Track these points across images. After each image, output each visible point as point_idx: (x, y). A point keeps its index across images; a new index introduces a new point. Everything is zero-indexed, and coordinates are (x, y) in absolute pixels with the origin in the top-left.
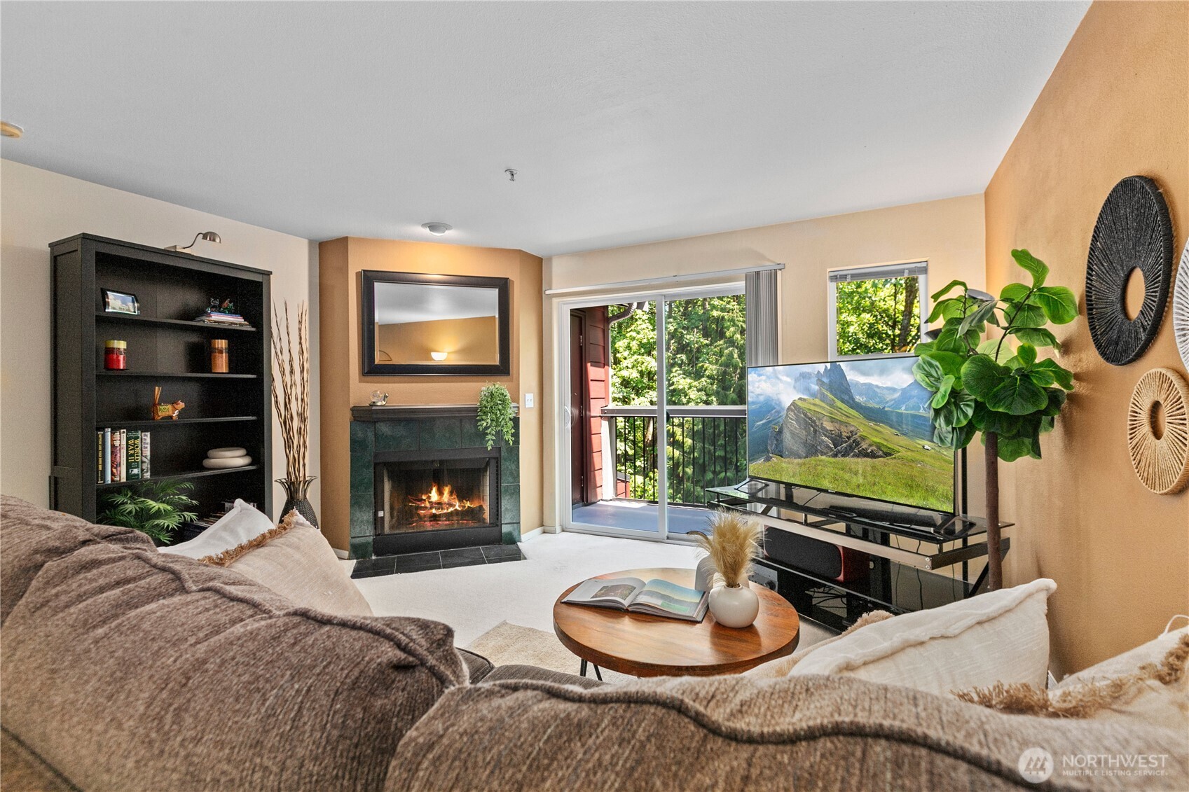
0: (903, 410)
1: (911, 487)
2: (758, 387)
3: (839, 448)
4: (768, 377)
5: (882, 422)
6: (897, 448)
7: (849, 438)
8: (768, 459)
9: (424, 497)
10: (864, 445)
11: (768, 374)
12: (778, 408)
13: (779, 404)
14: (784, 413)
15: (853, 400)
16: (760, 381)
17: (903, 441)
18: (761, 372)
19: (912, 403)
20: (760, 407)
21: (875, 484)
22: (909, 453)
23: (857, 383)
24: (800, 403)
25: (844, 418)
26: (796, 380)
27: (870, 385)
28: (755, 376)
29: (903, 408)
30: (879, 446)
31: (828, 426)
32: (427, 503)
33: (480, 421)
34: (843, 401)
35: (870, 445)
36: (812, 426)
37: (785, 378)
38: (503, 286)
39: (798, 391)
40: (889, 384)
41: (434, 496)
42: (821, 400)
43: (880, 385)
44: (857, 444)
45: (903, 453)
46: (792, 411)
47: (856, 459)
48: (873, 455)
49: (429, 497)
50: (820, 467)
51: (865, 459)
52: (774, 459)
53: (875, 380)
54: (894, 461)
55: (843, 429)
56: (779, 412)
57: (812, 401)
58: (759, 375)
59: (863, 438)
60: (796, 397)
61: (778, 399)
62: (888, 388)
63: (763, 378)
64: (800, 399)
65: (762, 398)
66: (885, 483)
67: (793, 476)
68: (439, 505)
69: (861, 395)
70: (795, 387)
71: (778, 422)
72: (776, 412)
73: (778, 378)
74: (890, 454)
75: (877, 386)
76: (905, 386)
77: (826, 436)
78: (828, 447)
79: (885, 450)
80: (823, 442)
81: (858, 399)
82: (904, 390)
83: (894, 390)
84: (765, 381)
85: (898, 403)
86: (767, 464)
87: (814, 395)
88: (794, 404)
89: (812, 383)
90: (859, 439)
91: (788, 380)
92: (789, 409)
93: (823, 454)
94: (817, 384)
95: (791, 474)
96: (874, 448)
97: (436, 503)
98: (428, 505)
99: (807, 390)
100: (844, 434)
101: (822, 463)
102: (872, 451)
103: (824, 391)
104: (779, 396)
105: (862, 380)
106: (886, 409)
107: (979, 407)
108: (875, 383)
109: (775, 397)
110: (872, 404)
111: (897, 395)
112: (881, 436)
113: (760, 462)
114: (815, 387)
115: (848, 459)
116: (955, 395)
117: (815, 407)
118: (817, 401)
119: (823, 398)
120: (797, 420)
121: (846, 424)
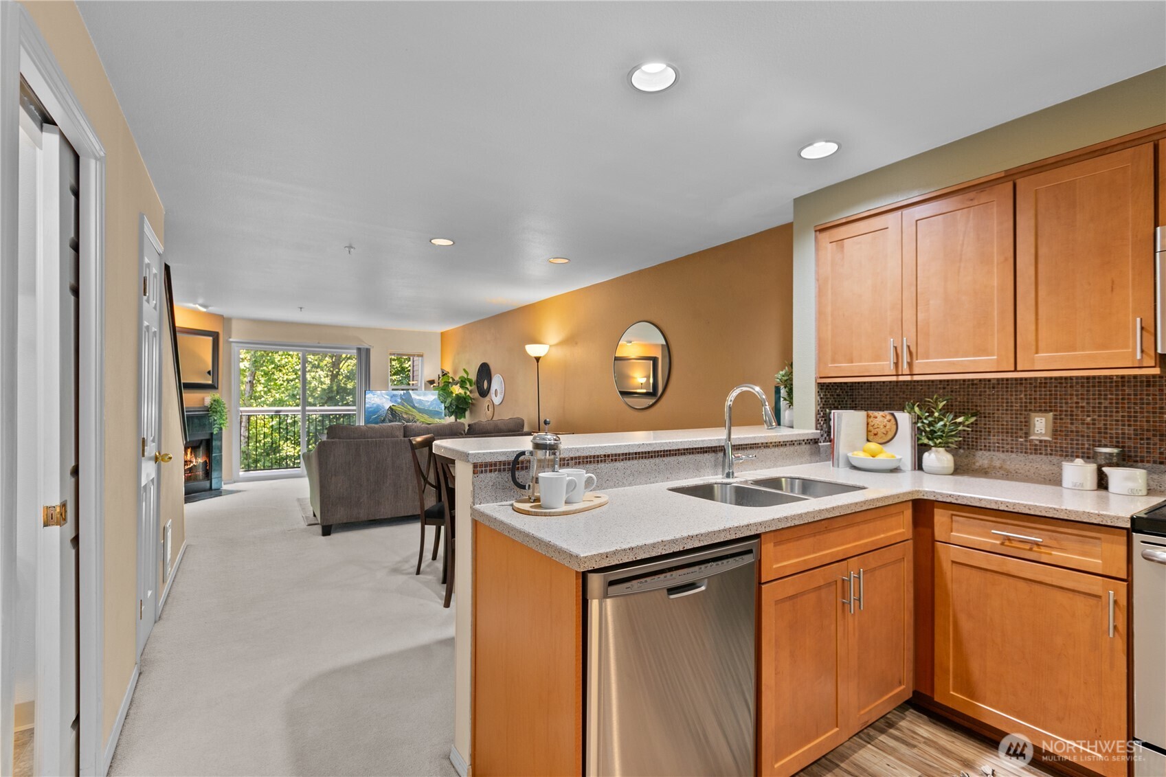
0: (431, 409)
2: (373, 400)
4: (378, 396)
5: (425, 414)
11: (378, 394)
13: (383, 408)
14: (385, 411)
15: (414, 405)
16: (374, 397)
17: (431, 419)
18: (375, 393)
19: (434, 406)
20: (374, 409)
23: (416, 400)
24: (393, 407)
25: (411, 413)
26: (391, 397)
27: (420, 400)
31: (405, 416)
33: (211, 416)
34: (410, 406)
36: (398, 416)
37: (386, 396)
38: (215, 336)
39: (392, 402)
40: (427, 399)
43: (424, 400)
46: (388, 410)
53: (422, 398)
55: (410, 417)
56: (383, 410)
57: (397, 406)
59: (418, 420)
60: (391, 404)
61: (382, 406)
62: (426, 402)
63: (376, 396)
64: (393, 405)
65: (375, 405)
69: (417, 403)
70: (390, 400)
71: (383, 414)
72: (381, 410)
73: (383, 397)
76: (432, 400)
81: (416, 405)
83: (428, 401)
85: (429, 406)
87: (399, 404)
88: (390, 407)
90: (416, 420)
91: (388, 397)
99: (396, 401)
104: (383, 404)
105: (418, 398)
106: (425, 408)
107: (457, 406)
110: (421, 407)
111: (429, 403)
114: (399, 400)
116: (451, 404)
117: (399, 409)
118: (400, 406)
119: (403, 405)
120: (392, 414)
121: (412, 415)
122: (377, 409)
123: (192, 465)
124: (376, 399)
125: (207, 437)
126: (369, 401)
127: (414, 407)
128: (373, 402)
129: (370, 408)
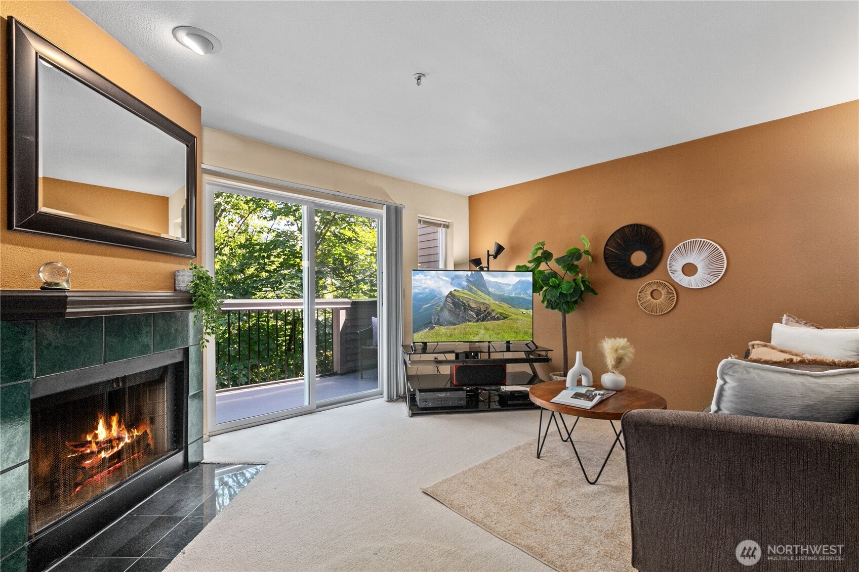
0: (513, 295)
1: (517, 333)
2: (424, 283)
3: (479, 317)
4: (433, 277)
5: (503, 302)
6: (510, 314)
7: (485, 311)
8: (432, 328)
9: (89, 438)
10: (493, 314)
11: (432, 275)
12: (439, 296)
13: (441, 293)
14: (443, 300)
15: (488, 290)
16: (426, 279)
17: (513, 310)
18: (427, 274)
19: (518, 291)
20: (427, 296)
21: (499, 334)
22: (516, 316)
23: (489, 282)
24: (456, 293)
25: (482, 301)
26: (453, 279)
27: (497, 282)
28: (423, 276)
29: (514, 294)
30: (501, 314)
31: (473, 305)
32: (94, 445)
34: (482, 291)
35: (497, 314)
36: (463, 306)
37: (444, 278)
39: (453, 286)
40: (507, 282)
41: (102, 433)
42: (469, 291)
43: (502, 282)
44: (489, 314)
45: (513, 316)
46: (450, 297)
47: (489, 322)
48: (498, 319)
49: (96, 436)
50: (468, 329)
51: (494, 321)
52: (437, 328)
54: (509, 321)
55: (482, 306)
56: (440, 299)
57: (463, 292)
58: (425, 276)
59: (493, 311)
60: (452, 290)
61: (440, 291)
62: (506, 284)
63: (429, 277)
64: (455, 290)
65: (427, 290)
66: (504, 332)
67: (450, 336)
68: (110, 443)
69: (492, 288)
70: (451, 284)
71: (440, 305)
72: (438, 299)
73: (440, 278)
74: (507, 318)
75: (501, 283)
76: (514, 283)
77: (471, 311)
78: (473, 317)
79: (504, 316)
80: (470, 314)
81: (491, 290)
82: (513, 285)
83: (509, 285)
84: (430, 280)
85: (511, 291)
86: (432, 331)
87: (463, 288)
88: (450, 293)
89: (463, 281)
90: (491, 311)
91: (447, 279)
92: (447, 296)
93: (469, 321)
94: (466, 282)
95: (449, 335)
96: (499, 315)
97: (104, 443)
98: (94, 448)
99: (460, 285)
100: (482, 309)
101: (469, 327)
102: (498, 317)
103: (470, 285)
104: (440, 289)
105: (493, 279)
106: (505, 295)
108: (499, 281)
109: (437, 290)
110: (498, 293)
111: (510, 288)
112: (502, 308)
113: (426, 331)
114: (465, 284)
115: (485, 322)
117: (464, 295)
118: (466, 291)
119: (470, 290)
120: (454, 303)
121: (484, 304)
122: (432, 296)
123: (122, 444)
124: (429, 282)
125: (179, 358)
126: (419, 284)
127: (489, 294)
128: (424, 286)
129: (421, 293)
